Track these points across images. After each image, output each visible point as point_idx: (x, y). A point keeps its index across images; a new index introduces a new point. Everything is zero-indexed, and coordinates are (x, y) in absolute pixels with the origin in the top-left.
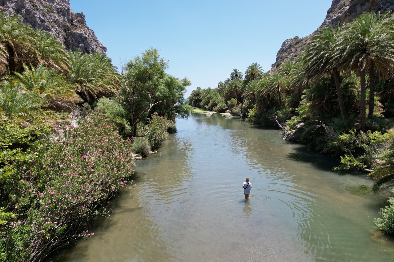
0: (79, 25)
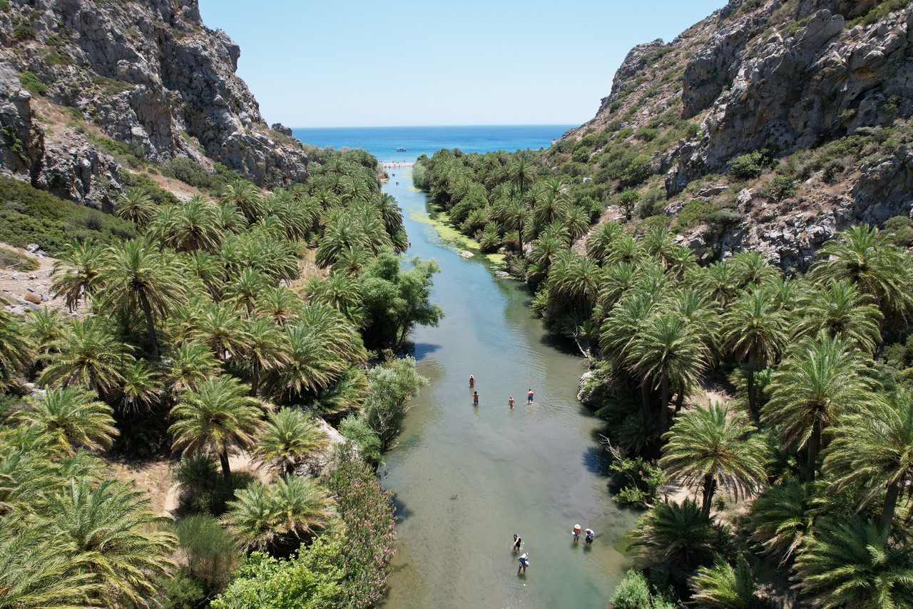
0: (188, 26)
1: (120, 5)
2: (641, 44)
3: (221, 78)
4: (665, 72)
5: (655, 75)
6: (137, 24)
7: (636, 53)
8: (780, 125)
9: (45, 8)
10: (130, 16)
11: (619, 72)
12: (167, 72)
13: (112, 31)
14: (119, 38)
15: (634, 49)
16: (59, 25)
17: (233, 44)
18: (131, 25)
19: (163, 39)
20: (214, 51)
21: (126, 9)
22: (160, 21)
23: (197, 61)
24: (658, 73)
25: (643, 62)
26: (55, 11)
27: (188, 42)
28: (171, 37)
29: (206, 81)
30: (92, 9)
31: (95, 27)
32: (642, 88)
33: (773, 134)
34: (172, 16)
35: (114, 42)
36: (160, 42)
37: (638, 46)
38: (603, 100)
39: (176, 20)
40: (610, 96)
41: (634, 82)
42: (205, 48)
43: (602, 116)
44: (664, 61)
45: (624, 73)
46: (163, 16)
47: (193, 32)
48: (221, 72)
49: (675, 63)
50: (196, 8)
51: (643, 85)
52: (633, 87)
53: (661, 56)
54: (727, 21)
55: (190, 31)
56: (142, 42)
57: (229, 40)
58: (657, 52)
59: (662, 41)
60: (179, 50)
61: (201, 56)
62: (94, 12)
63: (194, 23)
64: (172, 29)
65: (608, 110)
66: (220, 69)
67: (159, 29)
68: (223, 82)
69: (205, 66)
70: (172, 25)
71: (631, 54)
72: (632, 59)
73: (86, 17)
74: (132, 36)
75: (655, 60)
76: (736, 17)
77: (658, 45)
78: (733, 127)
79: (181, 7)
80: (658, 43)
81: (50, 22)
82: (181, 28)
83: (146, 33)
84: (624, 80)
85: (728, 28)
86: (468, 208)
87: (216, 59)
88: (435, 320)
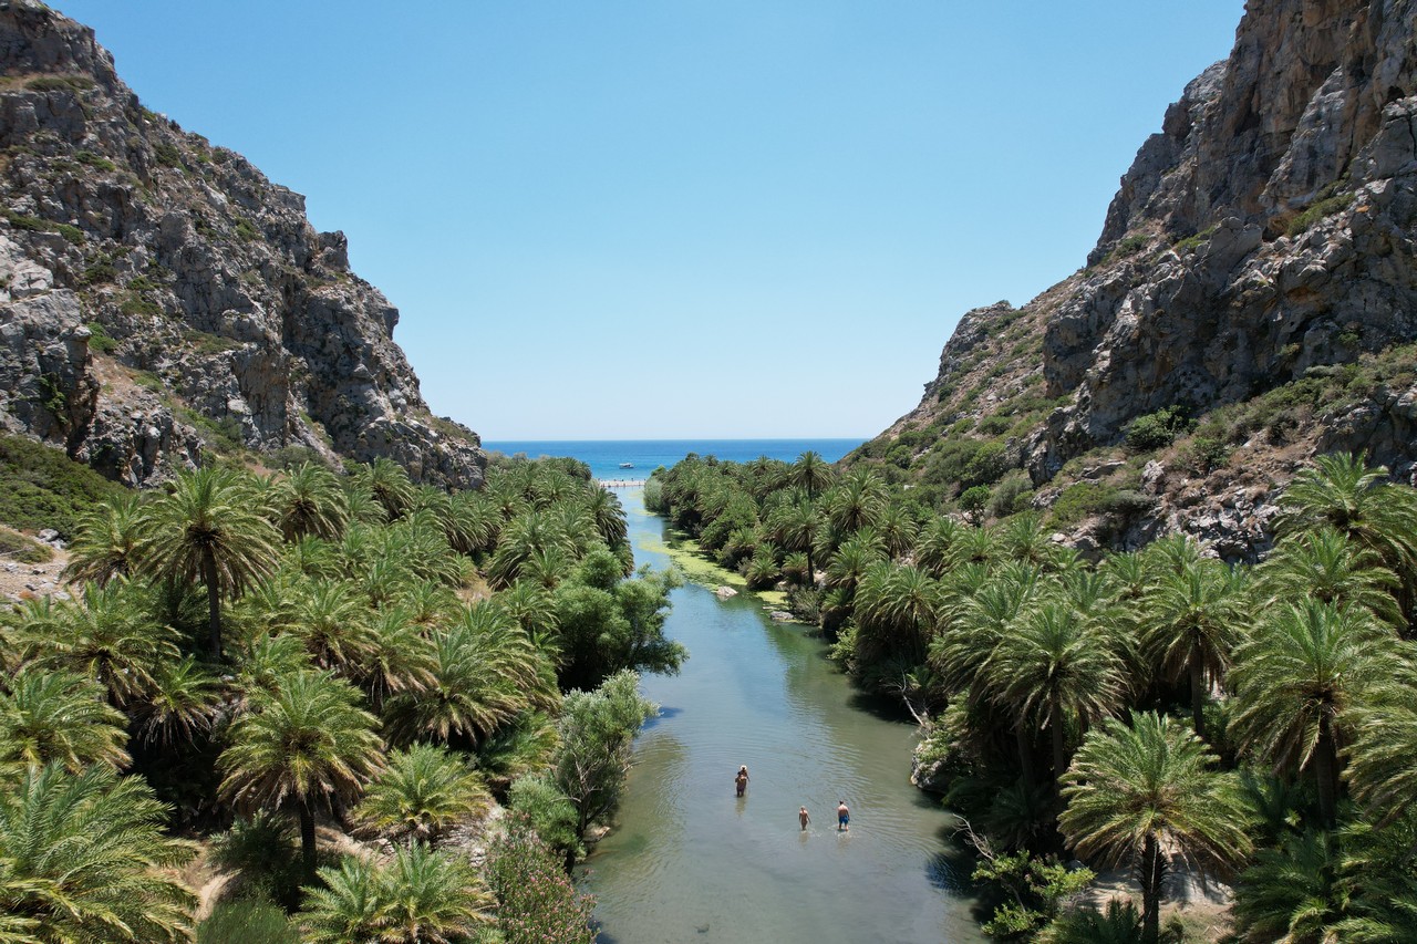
0: (330, 272)
1: (239, 244)
2: (978, 307)
3: (368, 342)
4: (1015, 344)
5: (1001, 348)
6: (258, 268)
7: (972, 320)
8: (1193, 372)
9: (135, 244)
10: (250, 258)
11: (949, 346)
12: (291, 332)
13: (223, 272)
14: (230, 282)
15: (968, 314)
16: (150, 264)
17: (389, 306)
18: (249, 269)
19: (291, 288)
20: (361, 306)
21: (247, 249)
22: (291, 264)
23: (335, 317)
24: (1006, 345)
25: (983, 332)
26: (148, 247)
27: (327, 292)
28: (303, 285)
29: (346, 345)
30: (200, 244)
31: (199, 267)
32: (984, 365)
33: (1184, 385)
34: (309, 260)
35: (222, 287)
36: (287, 292)
37: (974, 310)
38: (928, 386)
39: (313, 264)
40: (938, 380)
41: (971, 359)
42: (349, 301)
43: (927, 406)
44: (1015, 328)
45: (956, 347)
46: (296, 259)
47: (335, 279)
48: (368, 333)
49: (1029, 332)
50: (344, 250)
51: (985, 362)
52: (971, 365)
53: (1008, 323)
54: (1098, 269)
55: (331, 278)
56: (262, 290)
57: (384, 301)
58: (1002, 317)
59: (1007, 304)
60: (312, 304)
61: (343, 310)
62: (202, 248)
63: (339, 269)
64: (306, 276)
65: (936, 397)
66: (368, 329)
67: (288, 275)
68: (370, 347)
69: (345, 325)
70: (307, 270)
71: (964, 321)
72: (966, 328)
73: (190, 255)
74: (249, 283)
75: (1001, 329)
76: (1111, 263)
77: (1003, 309)
78: (1125, 378)
79: (322, 249)
80: (1002, 307)
81: (139, 259)
82: (318, 275)
83: (269, 280)
84: (957, 356)
85: (1100, 277)
86: (729, 527)
87: (363, 315)
88: (674, 664)
